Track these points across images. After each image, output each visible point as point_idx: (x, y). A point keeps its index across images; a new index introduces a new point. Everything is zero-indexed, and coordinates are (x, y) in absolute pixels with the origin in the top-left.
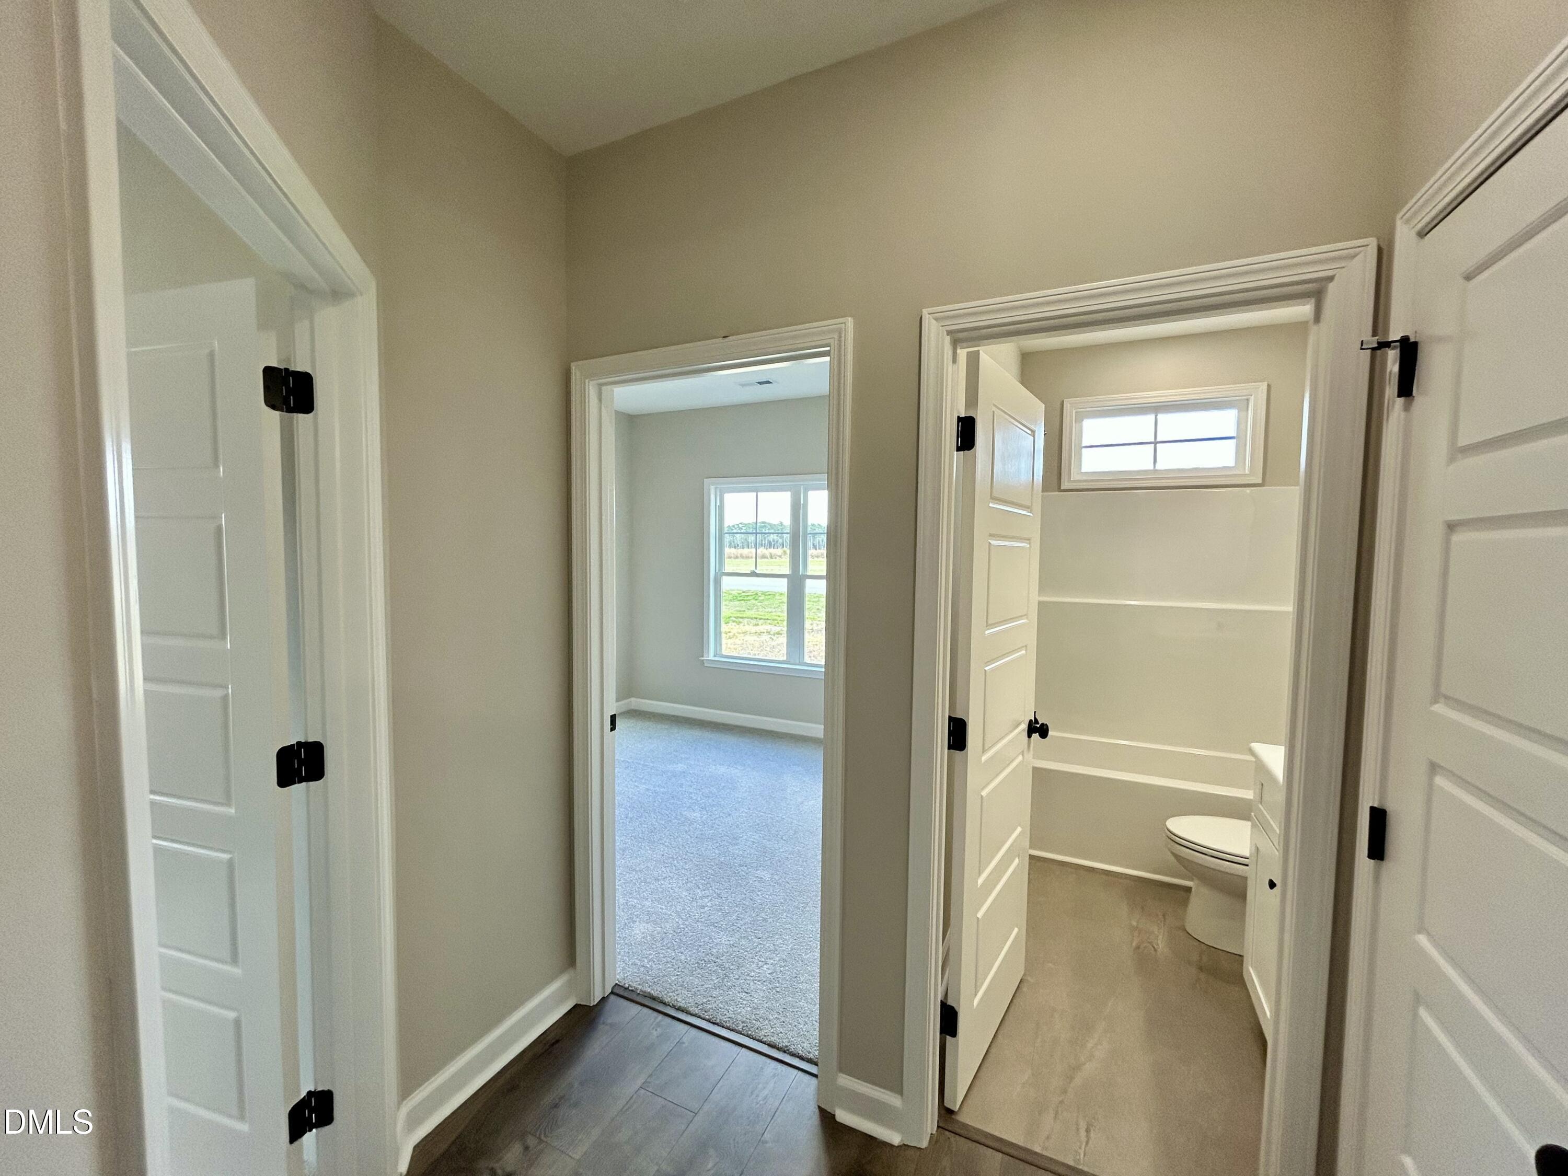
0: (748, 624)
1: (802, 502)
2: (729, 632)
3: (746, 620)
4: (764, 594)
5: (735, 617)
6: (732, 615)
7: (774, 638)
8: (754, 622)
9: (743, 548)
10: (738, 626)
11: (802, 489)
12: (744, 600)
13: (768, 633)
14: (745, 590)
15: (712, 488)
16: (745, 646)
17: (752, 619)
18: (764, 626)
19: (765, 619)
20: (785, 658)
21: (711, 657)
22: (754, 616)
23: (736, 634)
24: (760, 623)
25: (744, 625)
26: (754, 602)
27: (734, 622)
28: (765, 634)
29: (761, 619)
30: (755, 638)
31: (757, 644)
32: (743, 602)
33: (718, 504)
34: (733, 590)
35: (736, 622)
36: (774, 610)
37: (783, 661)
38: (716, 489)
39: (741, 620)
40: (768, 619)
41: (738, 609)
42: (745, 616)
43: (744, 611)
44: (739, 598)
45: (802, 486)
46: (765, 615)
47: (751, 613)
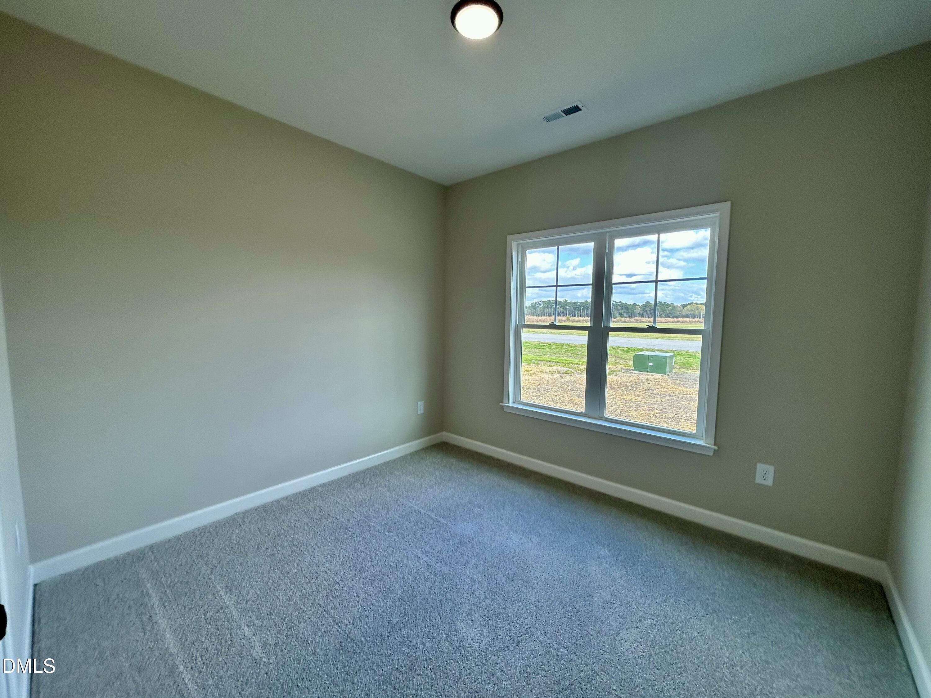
0: (544, 365)
1: (607, 251)
2: (531, 371)
3: (542, 363)
4: (555, 344)
5: (535, 360)
6: (533, 359)
7: (563, 376)
8: (548, 364)
9: (541, 316)
10: (537, 366)
11: (607, 237)
12: (542, 348)
13: (559, 372)
14: (542, 342)
15: (515, 244)
16: (541, 382)
17: (547, 361)
18: (555, 367)
19: (556, 362)
20: (583, 410)
21: (511, 403)
22: (548, 359)
23: (536, 372)
24: (553, 365)
25: (541, 366)
26: (548, 349)
27: (534, 363)
28: (556, 373)
29: (553, 362)
30: (549, 376)
31: (551, 381)
32: (540, 349)
33: (520, 260)
34: (534, 342)
35: (536, 364)
36: (562, 356)
37: (581, 413)
38: (518, 244)
39: (539, 362)
40: (558, 362)
41: (537, 354)
42: (542, 359)
43: (541, 356)
44: (538, 347)
45: (607, 234)
46: (556, 359)
47: (547, 357)
